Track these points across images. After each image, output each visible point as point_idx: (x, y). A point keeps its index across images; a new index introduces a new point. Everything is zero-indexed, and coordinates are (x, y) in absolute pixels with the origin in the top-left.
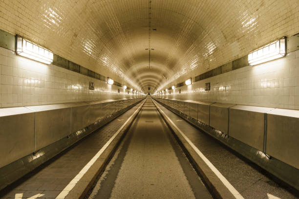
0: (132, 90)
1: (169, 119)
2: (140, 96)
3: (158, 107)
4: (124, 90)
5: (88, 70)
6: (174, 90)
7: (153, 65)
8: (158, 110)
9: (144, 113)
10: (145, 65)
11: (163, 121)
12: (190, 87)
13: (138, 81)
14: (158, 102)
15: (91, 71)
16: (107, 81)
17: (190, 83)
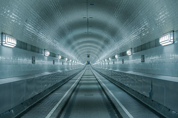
4: (59, 60)
6: (118, 60)
12: (131, 57)
16: (44, 53)
17: (131, 54)
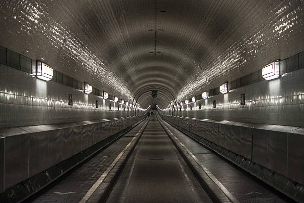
17: (226, 92)
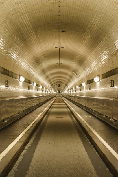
0: (41, 87)
1: (78, 115)
2: (50, 94)
3: (69, 105)
4: (34, 87)
5: (4, 69)
6: (84, 87)
7: (63, 62)
8: (68, 107)
9: (53, 110)
10: (55, 61)
11: (73, 117)
12: (98, 84)
13: (47, 77)
14: (69, 100)
15: (6, 70)
16: (19, 78)
17: (99, 81)
